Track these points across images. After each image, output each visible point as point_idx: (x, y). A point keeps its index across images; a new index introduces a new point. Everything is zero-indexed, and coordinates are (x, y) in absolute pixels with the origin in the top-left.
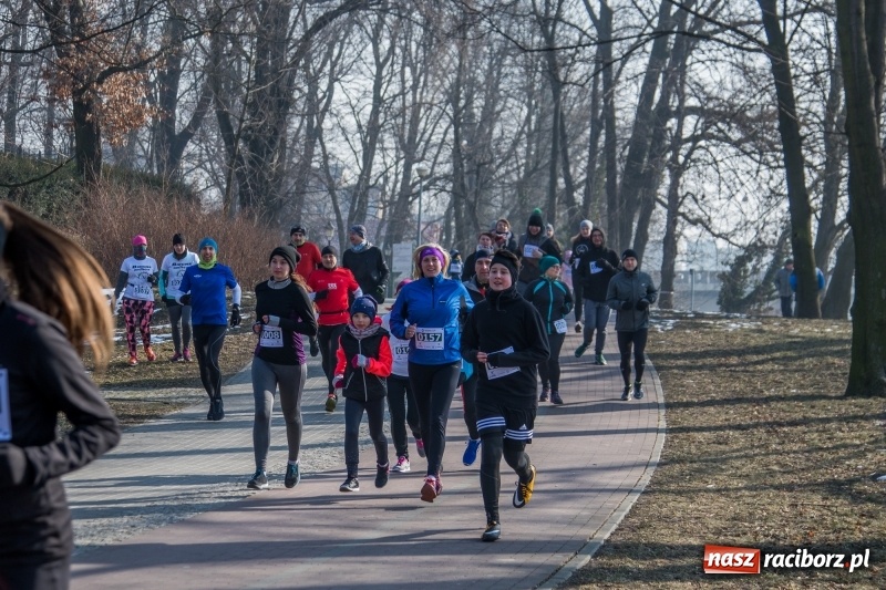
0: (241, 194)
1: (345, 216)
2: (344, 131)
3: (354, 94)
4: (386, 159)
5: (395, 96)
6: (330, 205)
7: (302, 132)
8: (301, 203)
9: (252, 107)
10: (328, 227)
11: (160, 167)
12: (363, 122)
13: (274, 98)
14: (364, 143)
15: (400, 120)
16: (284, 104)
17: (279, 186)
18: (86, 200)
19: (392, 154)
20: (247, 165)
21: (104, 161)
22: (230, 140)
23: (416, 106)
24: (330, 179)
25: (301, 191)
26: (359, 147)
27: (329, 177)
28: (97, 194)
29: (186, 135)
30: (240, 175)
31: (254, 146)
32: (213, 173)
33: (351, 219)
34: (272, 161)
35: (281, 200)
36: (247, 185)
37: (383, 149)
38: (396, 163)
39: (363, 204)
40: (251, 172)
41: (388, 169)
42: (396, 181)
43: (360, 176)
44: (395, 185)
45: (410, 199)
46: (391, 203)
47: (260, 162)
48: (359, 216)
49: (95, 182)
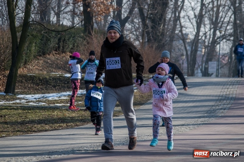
2: (189, 17)
4: (206, 28)
5: (209, 3)
6: (183, 47)
7: (172, 19)
10: (182, 55)
12: (197, 14)
13: (161, 1)
14: (197, 22)
15: (211, 13)
17: (163, 37)
18: (88, 42)
19: (208, 27)
20: (150, 29)
22: (144, 19)
23: (218, 6)
25: (172, 40)
29: (126, 20)
30: (148, 33)
31: (153, 21)
33: (191, 52)
34: (160, 27)
35: (164, 43)
36: (150, 37)
37: (205, 25)
38: (210, 30)
39: (197, 47)
40: (152, 31)
41: (206, 33)
42: (210, 38)
43: (195, 36)
44: (209, 40)
45: (216, 45)
46: (208, 46)
47: (155, 27)
48: (195, 51)
49: (91, 35)
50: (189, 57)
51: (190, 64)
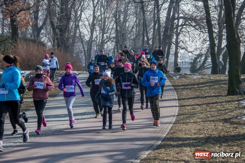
0: (57, 44)
1: (86, 49)
2: (85, 26)
3: (88, 16)
4: (97, 33)
5: (99, 16)
6: (82, 46)
7: (74, 26)
8: (74, 46)
9: (60, 19)
10: (82, 52)
11: (34, 37)
12: (90, 23)
13: (66, 17)
14: (91, 29)
15: (100, 22)
16: (69, 19)
17: (68, 41)
18: (15, 47)
19: (98, 31)
20: (59, 36)
21: (19, 36)
22: (54, 29)
23: (105, 18)
24: (82, 39)
25: (74, 42)
26: (89, 30)
27: (81, 38)
28: (18, 45)
29: (41, 28)
30: (57, 39)
31: (61, 30)
32: (49, 38)
33: (87, 50)
34: (66, 34)
35: (68, 45)
36: (59, 41)
37: (96, 30)
38: (100, 34)
39: (91, 46)
40: (60, 38)
41: (97, 36)
42: (100, 39)
43: (90, 38)
44: (99, 40)
45: (104, 44)
46: (98, 45)
47: (63, 35)
48: (90, 49)
49: (17, 42)
50: (86, 53)
51: (87, 58)
